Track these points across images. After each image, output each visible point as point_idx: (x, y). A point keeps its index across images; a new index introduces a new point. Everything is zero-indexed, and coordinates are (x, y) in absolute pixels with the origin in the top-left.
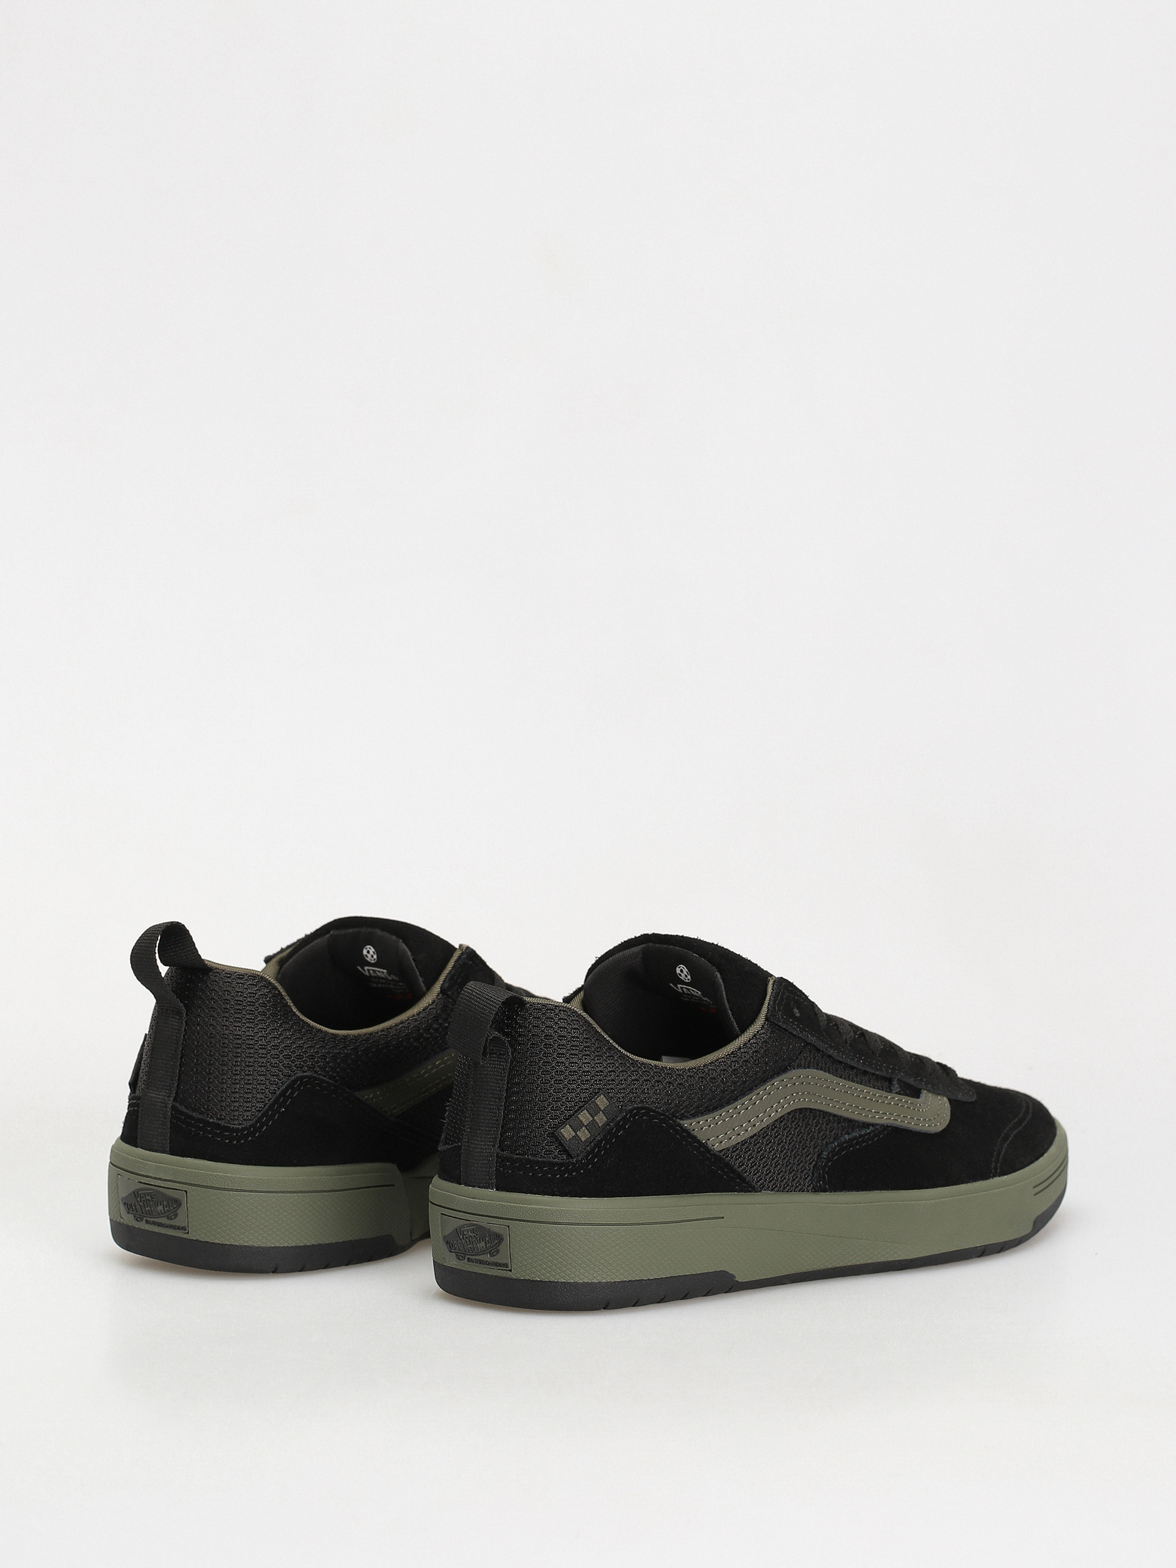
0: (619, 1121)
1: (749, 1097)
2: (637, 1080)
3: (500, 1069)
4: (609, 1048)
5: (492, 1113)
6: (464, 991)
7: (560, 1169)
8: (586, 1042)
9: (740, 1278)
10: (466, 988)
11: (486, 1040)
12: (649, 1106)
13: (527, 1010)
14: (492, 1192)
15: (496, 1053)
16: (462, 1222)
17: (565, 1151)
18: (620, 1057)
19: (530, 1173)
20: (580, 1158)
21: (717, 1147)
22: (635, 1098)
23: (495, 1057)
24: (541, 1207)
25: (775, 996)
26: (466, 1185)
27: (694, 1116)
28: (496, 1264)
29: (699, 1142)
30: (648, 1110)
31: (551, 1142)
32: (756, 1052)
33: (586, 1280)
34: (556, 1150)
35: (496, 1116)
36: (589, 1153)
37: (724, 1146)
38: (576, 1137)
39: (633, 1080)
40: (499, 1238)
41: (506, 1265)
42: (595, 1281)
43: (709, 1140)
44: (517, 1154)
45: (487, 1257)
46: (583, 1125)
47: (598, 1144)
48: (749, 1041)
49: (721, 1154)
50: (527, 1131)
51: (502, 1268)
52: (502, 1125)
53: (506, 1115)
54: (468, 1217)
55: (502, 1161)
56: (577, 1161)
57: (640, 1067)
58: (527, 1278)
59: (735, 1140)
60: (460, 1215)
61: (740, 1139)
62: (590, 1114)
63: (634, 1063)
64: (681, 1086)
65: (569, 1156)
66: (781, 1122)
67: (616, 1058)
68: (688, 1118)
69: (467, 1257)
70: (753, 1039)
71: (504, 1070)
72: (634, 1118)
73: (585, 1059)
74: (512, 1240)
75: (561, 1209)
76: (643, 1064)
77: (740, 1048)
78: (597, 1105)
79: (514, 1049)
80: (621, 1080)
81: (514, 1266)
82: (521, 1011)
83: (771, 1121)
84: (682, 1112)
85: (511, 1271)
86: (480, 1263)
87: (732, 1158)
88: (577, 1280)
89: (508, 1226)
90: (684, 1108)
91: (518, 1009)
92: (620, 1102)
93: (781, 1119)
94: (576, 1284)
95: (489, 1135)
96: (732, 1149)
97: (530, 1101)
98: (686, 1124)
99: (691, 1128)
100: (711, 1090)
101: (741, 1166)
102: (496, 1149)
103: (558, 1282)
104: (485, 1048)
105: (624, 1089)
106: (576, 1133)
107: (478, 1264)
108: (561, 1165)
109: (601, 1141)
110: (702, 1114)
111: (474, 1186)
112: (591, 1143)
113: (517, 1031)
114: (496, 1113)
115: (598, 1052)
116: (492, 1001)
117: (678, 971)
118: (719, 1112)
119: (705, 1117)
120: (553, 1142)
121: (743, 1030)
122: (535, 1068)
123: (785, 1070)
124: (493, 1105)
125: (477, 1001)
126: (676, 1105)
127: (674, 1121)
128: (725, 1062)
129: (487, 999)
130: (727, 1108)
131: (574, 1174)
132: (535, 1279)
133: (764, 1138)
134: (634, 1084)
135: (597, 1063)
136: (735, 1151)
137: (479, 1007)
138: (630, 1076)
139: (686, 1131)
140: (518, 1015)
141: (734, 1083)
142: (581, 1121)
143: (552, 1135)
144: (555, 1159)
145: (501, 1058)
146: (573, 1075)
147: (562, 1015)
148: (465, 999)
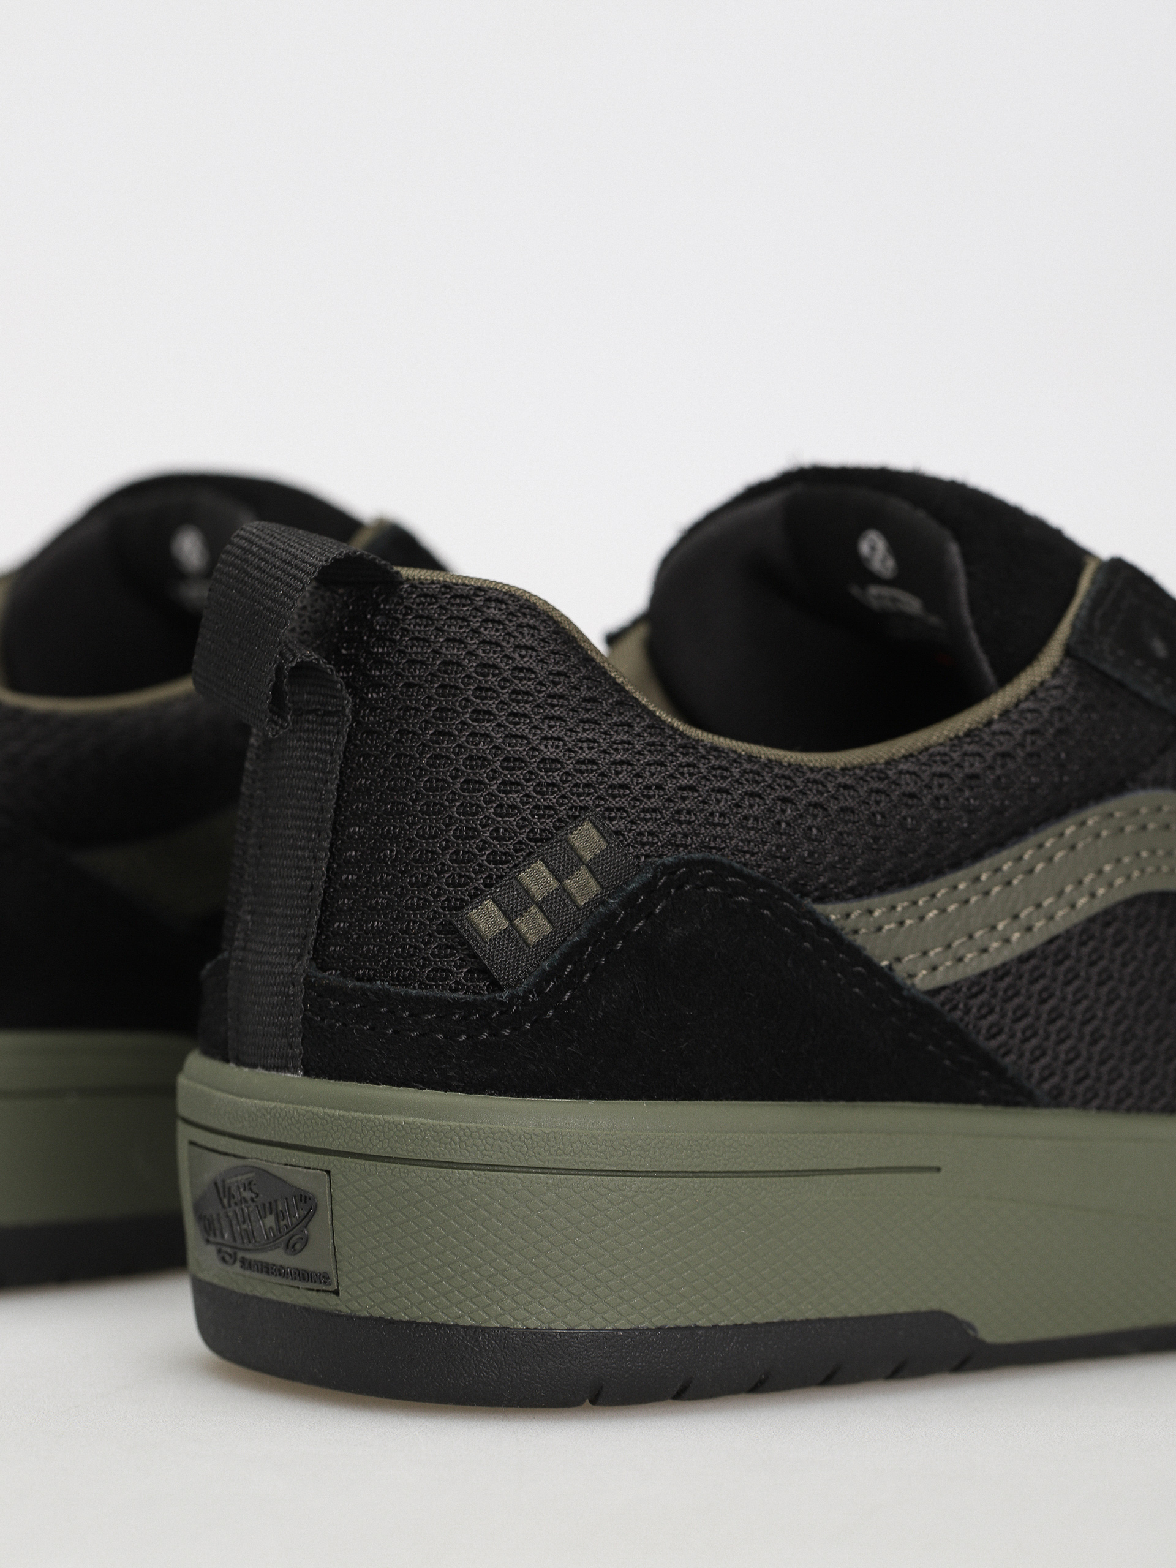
0: (634, 895)
1: (1014, 851)
2: (692, 789)
3: (321, 751)
4: (619, 703)
5: (299, 868)
6: (232, 544)
7: (465, 1018)
8: (555, 684)
9: (991, 1332)
10: (238, 536)
11: (279, 670)
12: (724, 860)
13: (402, 597)
14: (295, 1081)
15: (315, 711)
16: (226, 1163)
17: (484, 972)
18: (648, 726)
19: (387, 1028)
20: (520, 991)
21: (923, 980)
22: (685, 836)
23: (312, 722)
24: (410, 1120)
25: (1097, 598)
26: (240, 1062)
27: (859, 893)
28: (302, 1275)
29: (870, 964)
30: (721, 870)
31: (447, 947)
32: (1033, 732)
33: (533, 1323)
34: (461, 967)
35: (308, 878)
36: (546, 977)
37: (940, 978)
38: (512, 935)
39: (682, 788)
40: (306, 1202)
41: (324, 1278)
42: (560, 1325)
43: (899, 960)
44: (359, 979)
45: (277, 1256)
46: (534, 902)
47: (574, 954)
48: (1017, 705)
49: (936, 1002)
50: (386, 916)
51: (316, 1286)
52: (324, 902)
53: (335, 874)
54: (239, 1147)
55: (320, 995)
56: (512, 997)
57: (703, 757)
58: (377, 1312)
59: (974, 964)
60: (223, 1143)
61: (987, 962)
62: (552, 871)
63: (689, 746)
64: (820, 812)
65: (496, 985)
66: (1108, 924)
67: (637, 729)
68: (839, 898)
69: (240, 1254)
70: (1027, 699)
71: (332, 755)
72: (680, 887)
73: (551, 727)
74: (338, 1210)
75: (464, 1124)
76: (715, 749)
77: (989, 723)
78: (572, 848)
79: (362, 699)
80: (648, 788)
81: (345, 1281)
82: (385, 601)
83: (1077, 918)
84: (822, 880)
85: (337, 1293)
86: (267, 1273)
87: (967, 1011)
88: (508, 1321)
89: (328, 1172)
90: (825, 870)
91: (378, 596)
92: (643, 844)
93: (1106, 917)
94: (504, 1334)
95: (290, 927)
96: (969, 989)
97: (397, 837)
98: (833, 913)
99: (849, 925)
100: (902, 824)
101: (994, 1037)
102: (304, 966)
103: (456, 1325)
104: (276, 689)
105: (654, 810)
106: (511, 921)
107: (263, 1276)
108: (468, 1007)
109: (582, 945)
110: (882, 890)
111: (253, 1066)
112: (553, 950)
113: (372, 653)
114: (309, 869)
115: (587, 710)
116: (296, 567)
117: (864, 548)
118: (929, 886)
119: (889, 898)
120: (452, 947)
121: (1005, 678)
122: (412, 748)
123: (1118, 788)
124: (302, 848)
125: (258, 568)
126: (802, 859)
127: (795, 903)
128: (945, 754)
129: (284, 561)
130: (950, 878)
131: (506, 1032)
132: (395, 1317)
133: (1058, 963)
134: (684, 799)
135: (580, 740)
136: (975, 996)
137: (262, 582)
138: (672, 776)
139: (832, 932)
140: (376, 611)
141: (970, 811)
142: (527, 891)
143: (449, 929)
144: (456, 991)
145: (327, 724)
146: (513, 769)
147: (492, 612)
148: (232, 564)
